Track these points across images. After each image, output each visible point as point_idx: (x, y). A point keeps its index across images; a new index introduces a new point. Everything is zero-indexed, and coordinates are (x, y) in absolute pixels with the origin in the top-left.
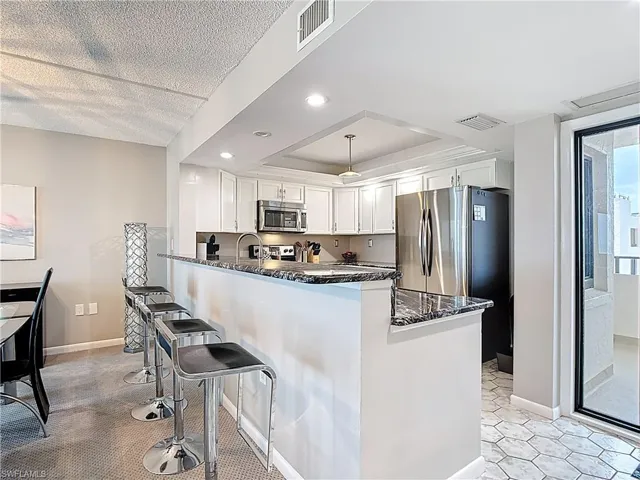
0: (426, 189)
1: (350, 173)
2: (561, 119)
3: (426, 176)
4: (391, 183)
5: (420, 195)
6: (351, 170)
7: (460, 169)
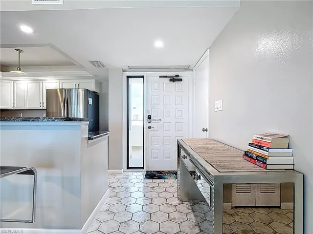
0: (61, 88)
1: (18, 72)
2: (124, 71)
3: (61, 82)
4: (39, 82)
5: (58, 90)
6: (20, 70)
7: (79, 81)
